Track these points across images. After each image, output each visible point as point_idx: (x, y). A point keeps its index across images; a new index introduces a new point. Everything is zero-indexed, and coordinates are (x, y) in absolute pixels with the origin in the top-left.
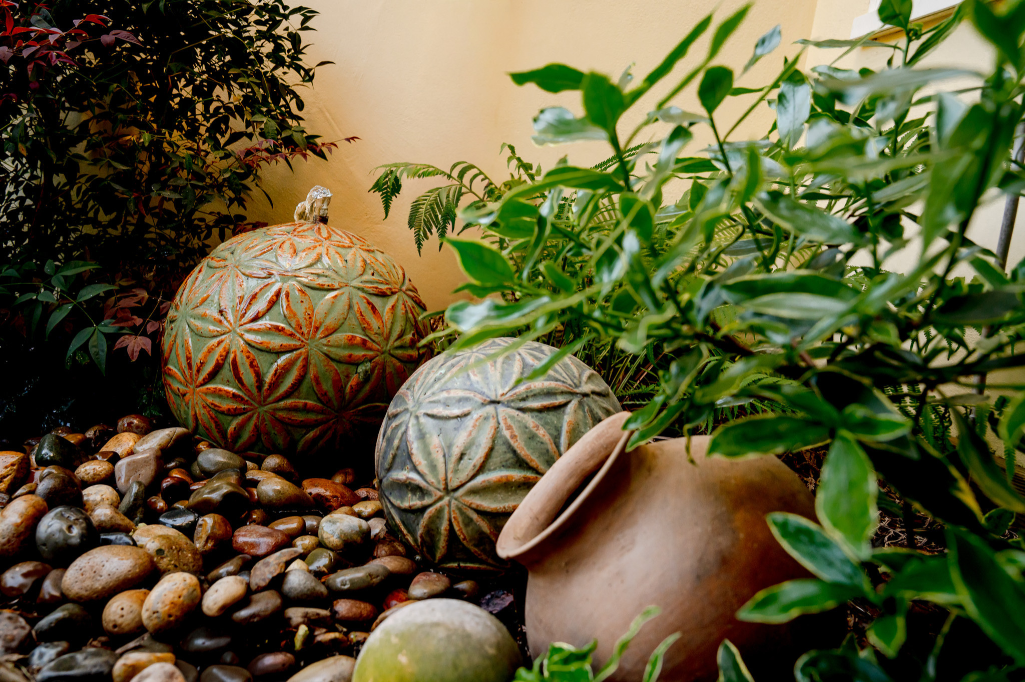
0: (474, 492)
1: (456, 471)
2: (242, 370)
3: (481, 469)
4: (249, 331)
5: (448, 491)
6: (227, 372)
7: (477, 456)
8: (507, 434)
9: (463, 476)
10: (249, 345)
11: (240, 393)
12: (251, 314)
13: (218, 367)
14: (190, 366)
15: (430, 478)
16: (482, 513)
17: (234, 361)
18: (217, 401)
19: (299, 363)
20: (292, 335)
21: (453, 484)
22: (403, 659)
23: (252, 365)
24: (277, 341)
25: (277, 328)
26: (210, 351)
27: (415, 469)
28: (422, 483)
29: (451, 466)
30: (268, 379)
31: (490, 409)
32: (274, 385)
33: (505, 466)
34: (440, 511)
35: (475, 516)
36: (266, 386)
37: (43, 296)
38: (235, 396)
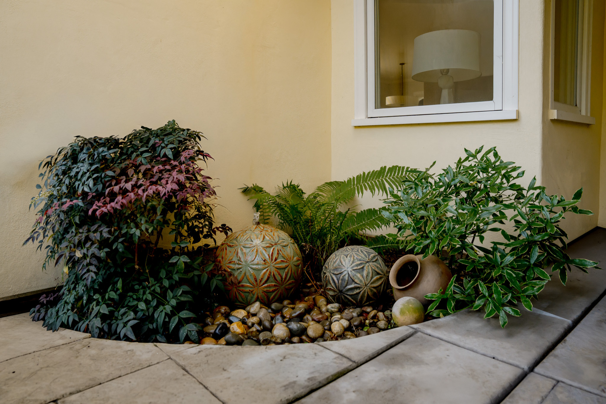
0: (372, 283)
1: (367, 280)
2: (276, 276)
3: (372, 278)
4: (276, 264)
5: (366, 285)
6: (272, 279)
7: (370, 275)
8: (373, 268)
9: (369, 280)
10: (277, 268)
11: (276, 284)
12: (274, 259)
13: (268, 278)
14: (256, 281)
15: (361, 284)
16: (374, 288)
17: (274, 274)
18: (268, 289)
19: (290, 269)
20: (287, 262)
21: (367, 283)
22: (411, 306)
23: (279, 274)
24: (284, 265)
25: (282, 261)
26: (264, 274)
27: (356, 283)
28: (359, 286)
29: (365, 279)
30: (284, 277)
31: (368, 264)
32: (285, 278)
33: (376, 275)
34: (365, 291)
35: (373, 289)
36: (284, 279)
37: (196, 273)
38: (275, 286)
